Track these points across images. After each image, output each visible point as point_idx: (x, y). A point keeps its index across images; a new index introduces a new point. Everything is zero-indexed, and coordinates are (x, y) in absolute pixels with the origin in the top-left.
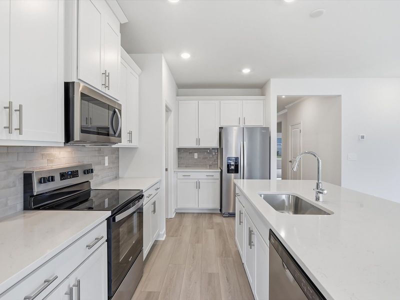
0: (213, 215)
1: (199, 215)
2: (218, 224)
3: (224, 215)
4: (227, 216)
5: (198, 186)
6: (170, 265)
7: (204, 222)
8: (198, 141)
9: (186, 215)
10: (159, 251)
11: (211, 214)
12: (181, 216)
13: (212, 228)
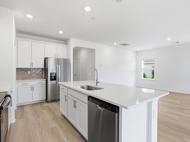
0: (42, 103)
1: (34, 104)
2: (47, 107)
3: (49, 102)
4: (51, 102)
5: (32, 89)
6: (26, 133)
7: (38, 108)
8: (32, 64)
9: (24, 106)
10: (14, 129)
11: (41, 103)
12: (22, 107)
13: (44, 109)
